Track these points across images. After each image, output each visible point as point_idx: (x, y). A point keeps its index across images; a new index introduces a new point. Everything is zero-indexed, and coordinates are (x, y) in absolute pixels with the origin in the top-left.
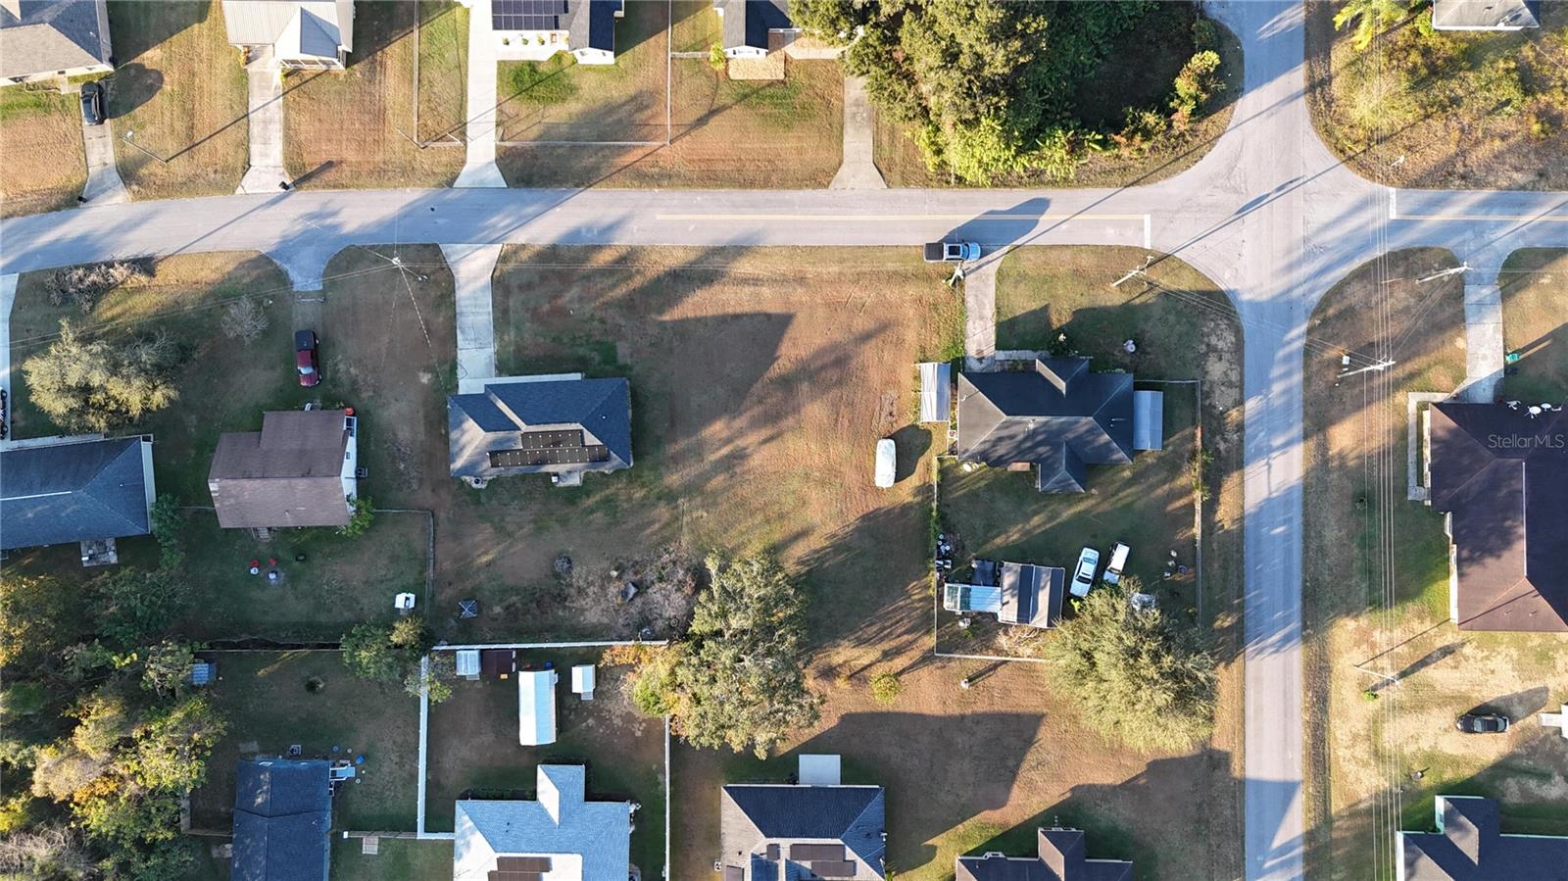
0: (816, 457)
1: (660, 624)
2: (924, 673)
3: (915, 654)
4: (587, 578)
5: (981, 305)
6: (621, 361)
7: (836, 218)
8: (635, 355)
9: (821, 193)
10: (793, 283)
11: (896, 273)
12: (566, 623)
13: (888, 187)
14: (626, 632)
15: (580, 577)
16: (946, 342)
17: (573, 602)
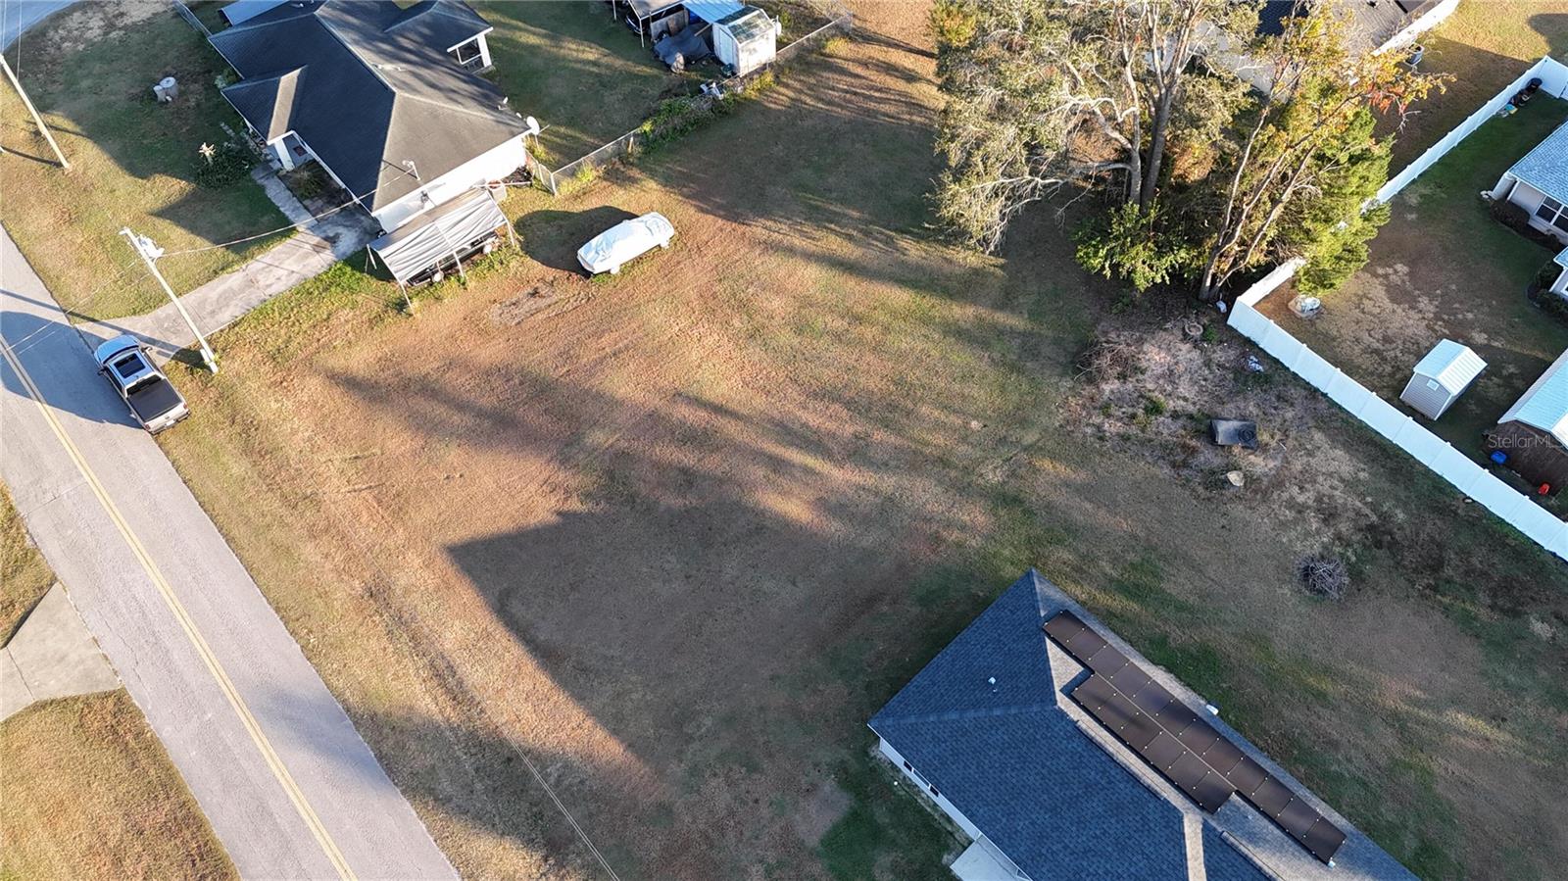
0: (709, 341)
1: (1220, 355)
4: (1295, 522)
5: (225, 299)
6: (844, 802)
7: (188, 626)
8: (804, 782)
9: (144, 695)
10: (395, 604)
11: (247, 451)
12: (1402, 495)
13: (54, 580)
14: (1295, 393)
15: (1307, 534)
16: (335, 299)
17: (1358, 513)
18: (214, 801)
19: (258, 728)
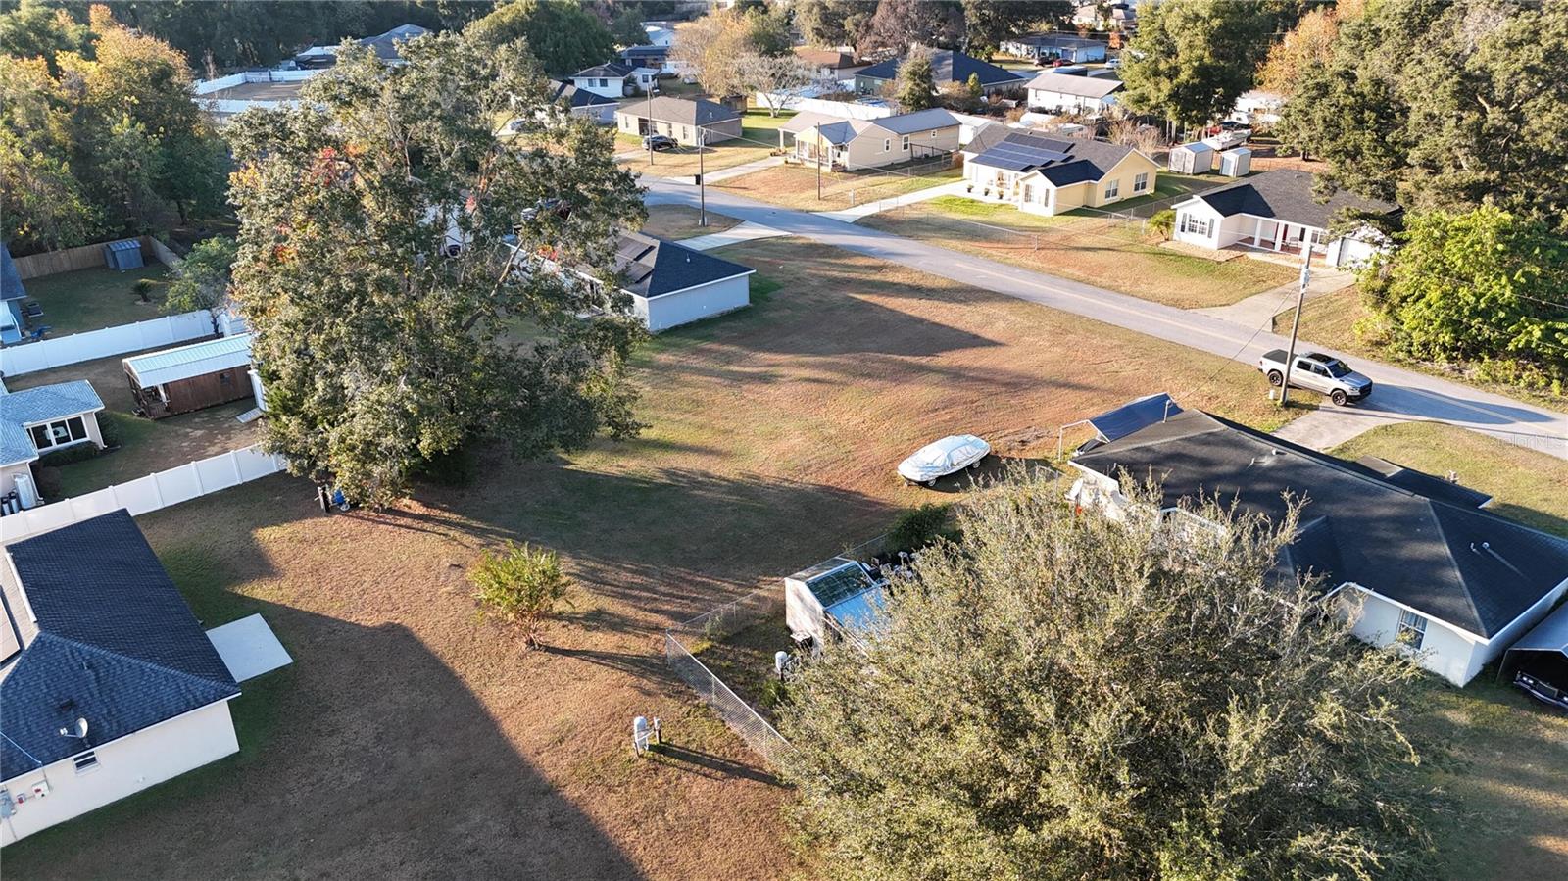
2: (604, 675)
3: (637, 645)
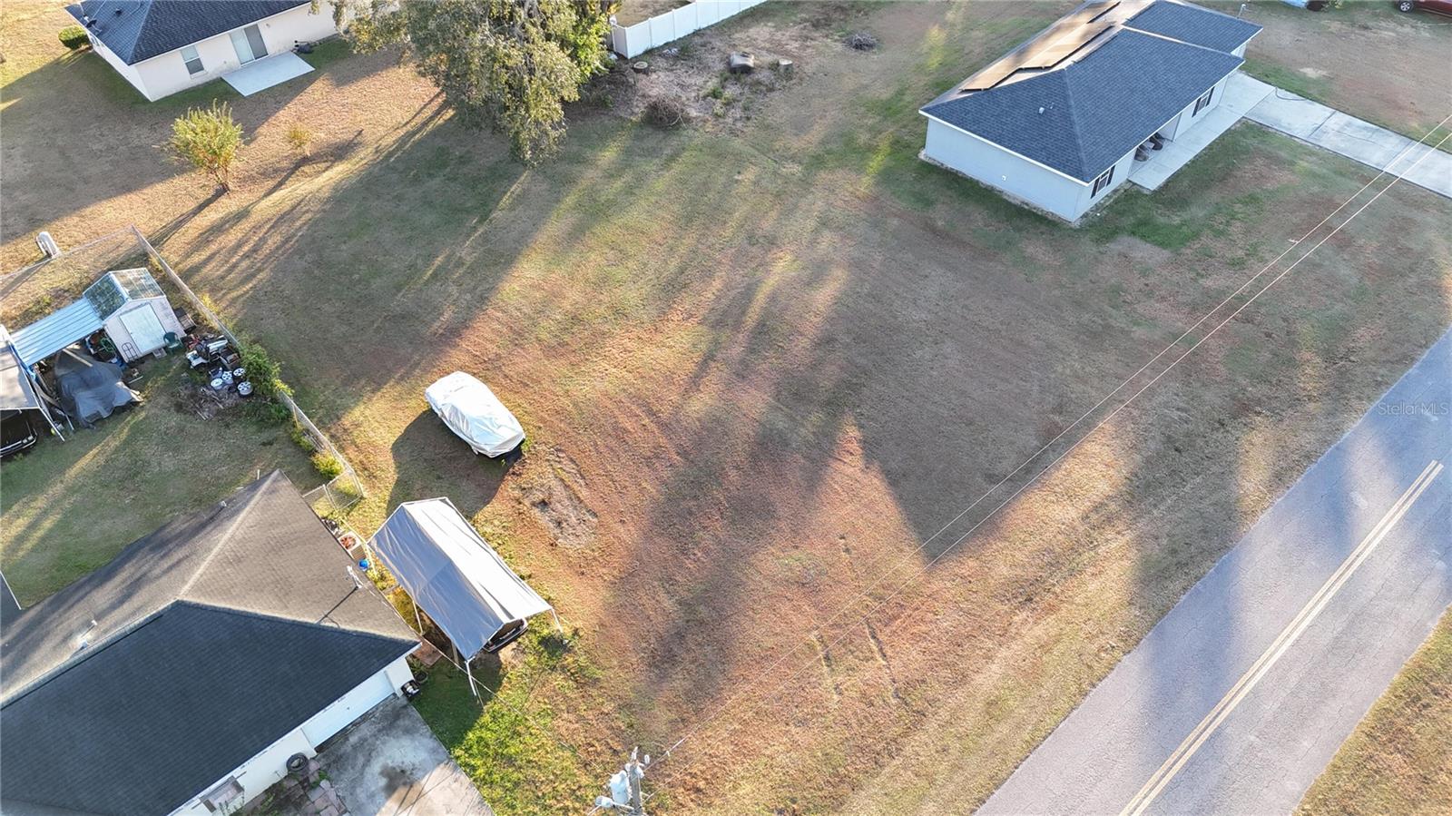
18: (1350, 703)
19: (1245, 678)
